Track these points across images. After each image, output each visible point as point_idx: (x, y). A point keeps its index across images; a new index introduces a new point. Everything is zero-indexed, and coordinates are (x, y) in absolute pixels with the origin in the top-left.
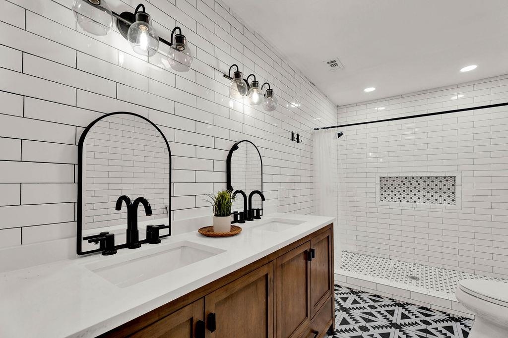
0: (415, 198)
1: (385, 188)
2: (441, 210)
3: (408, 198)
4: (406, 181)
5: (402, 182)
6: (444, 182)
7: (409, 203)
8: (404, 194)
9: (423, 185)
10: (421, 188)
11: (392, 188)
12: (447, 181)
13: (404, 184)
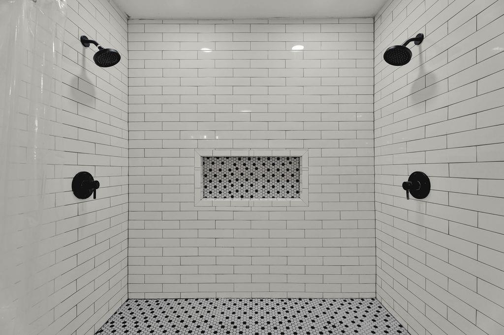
0: (252, 191)
1: (210, 176)
2: (285, 209)
3: (242, 191)
4: (239, 165)
5: (235, 165)
6: (288, 166)
7: (244, 199)
8: (237, 185)
9: (262, 170)
10: (258, 174)
11: (220, 175)
12: (290, 163)
13: (237, 169)
